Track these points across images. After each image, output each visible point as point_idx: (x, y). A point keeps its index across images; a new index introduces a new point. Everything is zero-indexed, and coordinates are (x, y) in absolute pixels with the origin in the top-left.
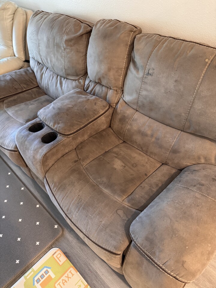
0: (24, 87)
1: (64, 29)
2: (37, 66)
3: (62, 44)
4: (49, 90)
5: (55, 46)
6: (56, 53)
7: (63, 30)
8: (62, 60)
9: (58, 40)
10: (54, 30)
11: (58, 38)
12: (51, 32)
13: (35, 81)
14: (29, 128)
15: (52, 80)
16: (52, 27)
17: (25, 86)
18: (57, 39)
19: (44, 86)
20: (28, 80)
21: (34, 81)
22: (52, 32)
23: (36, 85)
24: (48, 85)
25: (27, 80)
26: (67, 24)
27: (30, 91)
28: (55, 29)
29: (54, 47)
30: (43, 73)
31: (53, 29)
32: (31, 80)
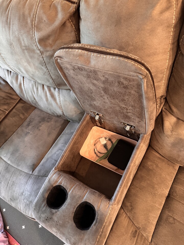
0: (5, 110)
1: (29, 21)
2: (8, 75)
3: (35, 46)
4: (39, 105)
5: (26, 51)
6: (30, 60)
7: (27, 23)
8: (43, 67)
9: (26, 41)
10: (12, 27)
11: (25, 39)
12: (9, 30)
13: (15, 94)
14: (46, 201)
15: (37, 93)
16: (7, 22)
17: (6, 107)
18: (23, 40)
19: (30, 100)
20: (6, 97)
21: (13, 95)
22: (11, 31)
23: (18, 99)
24: (35, 99)
25: (4, 98)
26: (30, 9)
27: (14, 110)
28: (13, 24)
29: (24, 53)
30: (20, 84)
31: (10, 24)
32: (9, 95)
